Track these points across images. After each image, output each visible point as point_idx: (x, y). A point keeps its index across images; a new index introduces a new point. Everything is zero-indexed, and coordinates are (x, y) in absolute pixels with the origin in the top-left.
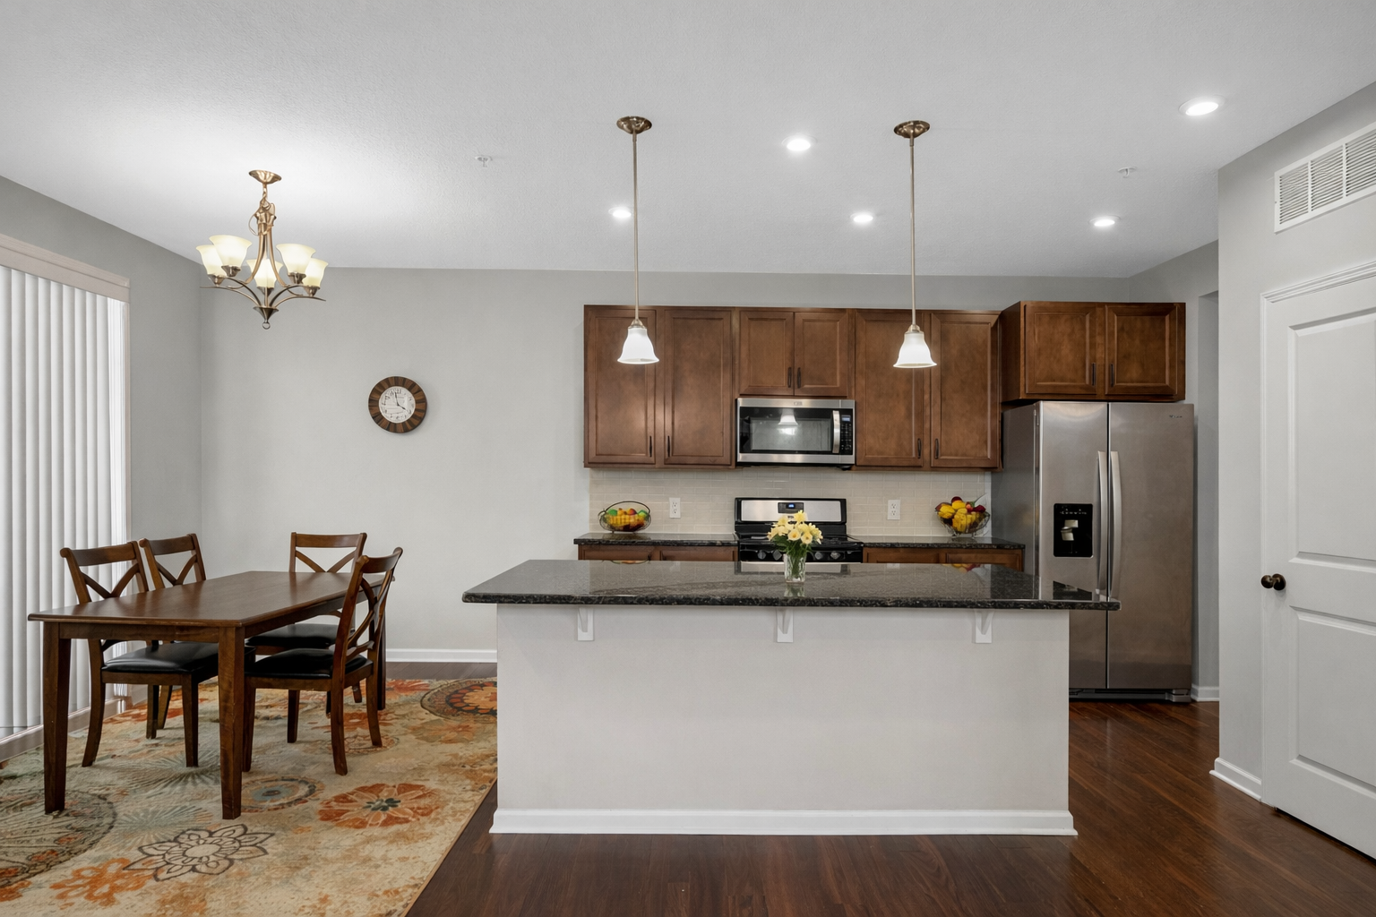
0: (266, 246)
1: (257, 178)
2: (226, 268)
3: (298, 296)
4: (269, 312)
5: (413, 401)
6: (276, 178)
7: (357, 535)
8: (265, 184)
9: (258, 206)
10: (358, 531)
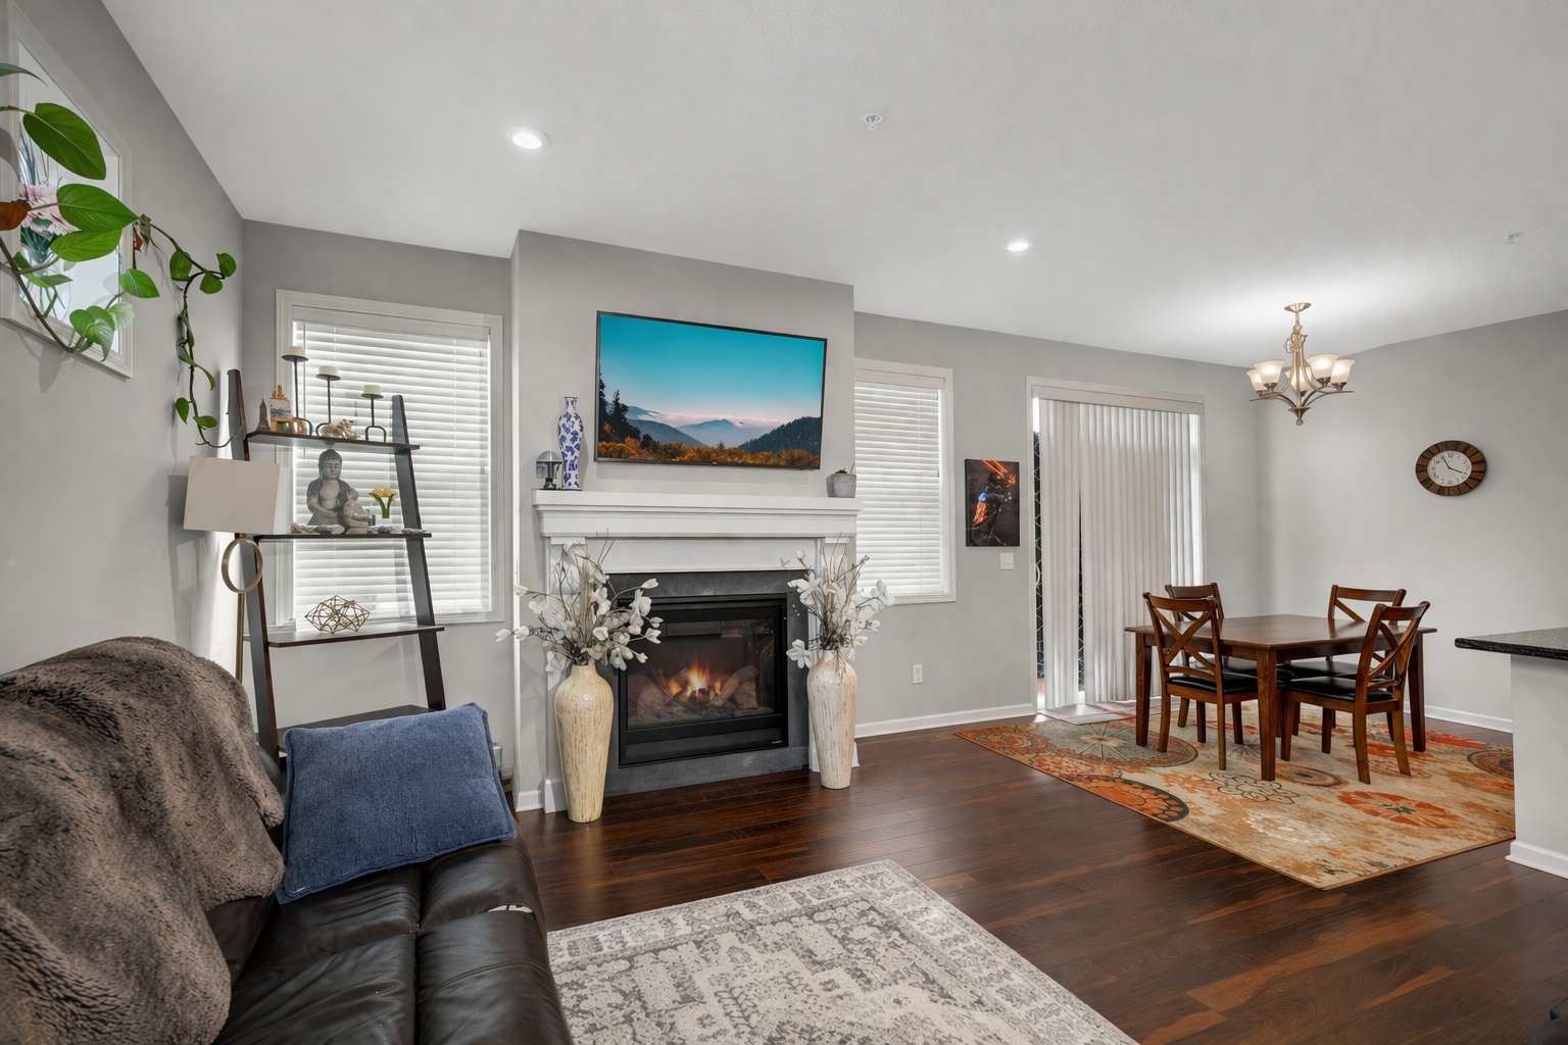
0: (1300, 362)
1: (1292, 311)
2: (1266, 385)
3: (1327, 393)
4: (1300, 412)
5: (1469, 463)
6: (1307, 306)
7: (1395, 592)
8: (1297, 313)
9: (1292, 331)
10: (1396, 588)
